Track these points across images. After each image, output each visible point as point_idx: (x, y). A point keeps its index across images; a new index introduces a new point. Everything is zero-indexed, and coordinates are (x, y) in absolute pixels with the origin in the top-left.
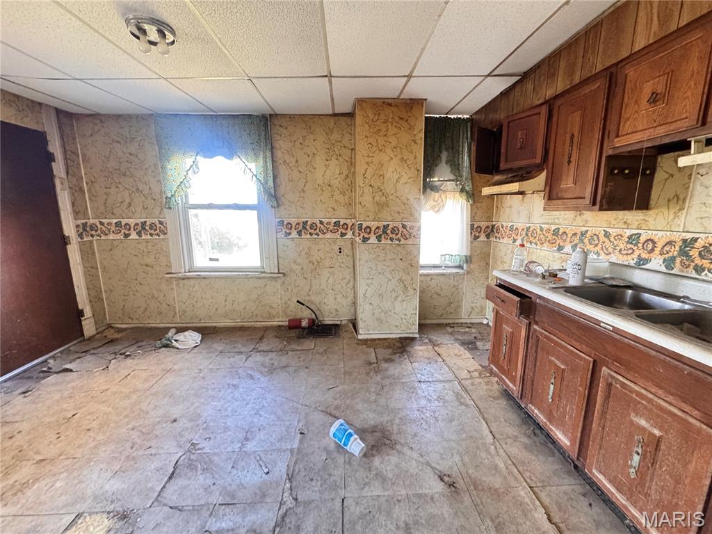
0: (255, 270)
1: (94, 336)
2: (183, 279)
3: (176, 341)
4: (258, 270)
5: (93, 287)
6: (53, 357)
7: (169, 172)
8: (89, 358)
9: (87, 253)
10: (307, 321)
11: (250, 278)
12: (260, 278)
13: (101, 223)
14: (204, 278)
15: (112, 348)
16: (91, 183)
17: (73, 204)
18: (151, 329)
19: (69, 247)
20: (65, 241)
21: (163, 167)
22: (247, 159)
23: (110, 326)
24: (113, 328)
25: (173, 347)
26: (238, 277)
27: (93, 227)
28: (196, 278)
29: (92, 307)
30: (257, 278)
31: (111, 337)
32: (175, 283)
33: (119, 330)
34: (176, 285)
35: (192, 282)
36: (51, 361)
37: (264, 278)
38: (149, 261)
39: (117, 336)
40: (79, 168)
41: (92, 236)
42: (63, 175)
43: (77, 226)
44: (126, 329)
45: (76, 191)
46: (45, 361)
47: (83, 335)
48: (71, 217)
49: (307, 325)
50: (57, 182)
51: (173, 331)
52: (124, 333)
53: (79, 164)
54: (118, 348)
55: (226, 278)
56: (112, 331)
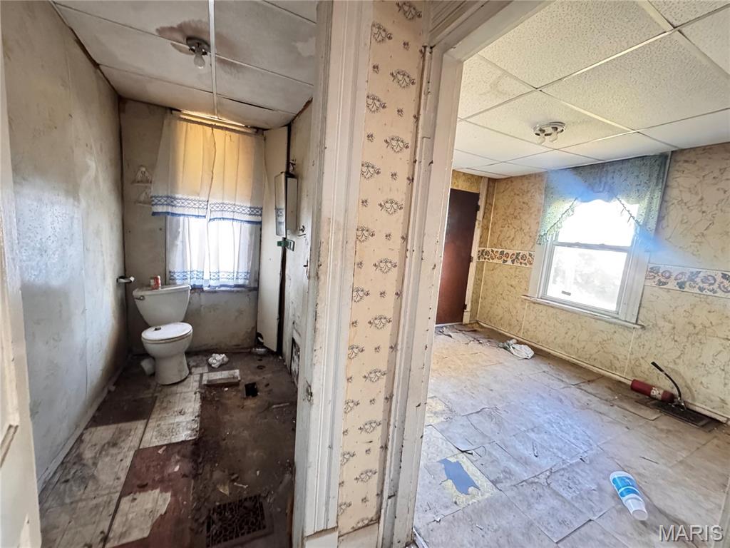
0: (607, 313)
1: (466, 324)
2: (534, 303)
3: (513, 348)
4: (610, 314)
5: (476, 292)
6: (446, 327)
7: (548, 216)
8: (461, 334)
9: (480, 269)
10: (661, 392)
11: (598, 319)
12: (610, 323)
13: (492, 251)
14: (552, 307)
15: (473, 335)
16: (494, 224)
17: (481, 237)
18: (500, 334)
19: (471, 263)
20: (470, 259)
21: (544, 211)
22: (628, 202)
23: (477, 322)
24: (478, 324)
25: (510, 351)
26: (585, 315)
27: (487, 253)
28: (545, 305)
29: (472, 305)
30: (607, 322)
31: (476, 329)
32: (527, 304)
33: (482, 327)
34: (528, 306)
35: (541, 307)
36: (445, 328)
37: (615, 324)
38: (513, 283)
39: (479, 329)
40: (490, 214)
41: (485, 259)
42: (481, 219)
43: (479, 251)
44: (485, 328)
45: (485, 228)
46: (442, 327)
47: (462, 321)
48: (478, 245)
49: (659, 397)
50: (477, 223)
51: (514, 341)
52: (483, 330)
53: (491, 212)
54: (477, 336)
55: (573, 312)
56: (477, 325)
